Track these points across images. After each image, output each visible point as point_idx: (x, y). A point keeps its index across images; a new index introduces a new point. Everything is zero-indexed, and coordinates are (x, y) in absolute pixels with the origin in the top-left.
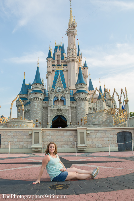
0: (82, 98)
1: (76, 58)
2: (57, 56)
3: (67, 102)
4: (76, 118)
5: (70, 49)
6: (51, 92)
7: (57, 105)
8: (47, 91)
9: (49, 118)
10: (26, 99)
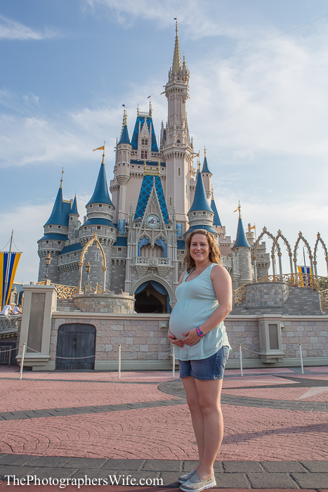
1: (187, 151)
2: (143, 140)
3: (169, 250)
5: (173, 128)
6: (134, 225)
7: (147, 257)
8: (122, 222)
9: (127, 286)
10: (65, 237)
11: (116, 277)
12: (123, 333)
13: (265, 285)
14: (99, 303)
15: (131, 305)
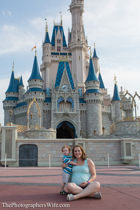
0: (94, 100)
1: (83, 45)
2: (58, 40)
3: (75, 104)
4: (87, 125)
5: (75, 32)
6: (55, 91)
7: (62, 108)
8: (48, 89)
9: (52, 125)
10: (17, 99)
11: (46, 120)
12: (51, 148)
13: (127, 123)
14: (38, 134)
15: (55, 135)
